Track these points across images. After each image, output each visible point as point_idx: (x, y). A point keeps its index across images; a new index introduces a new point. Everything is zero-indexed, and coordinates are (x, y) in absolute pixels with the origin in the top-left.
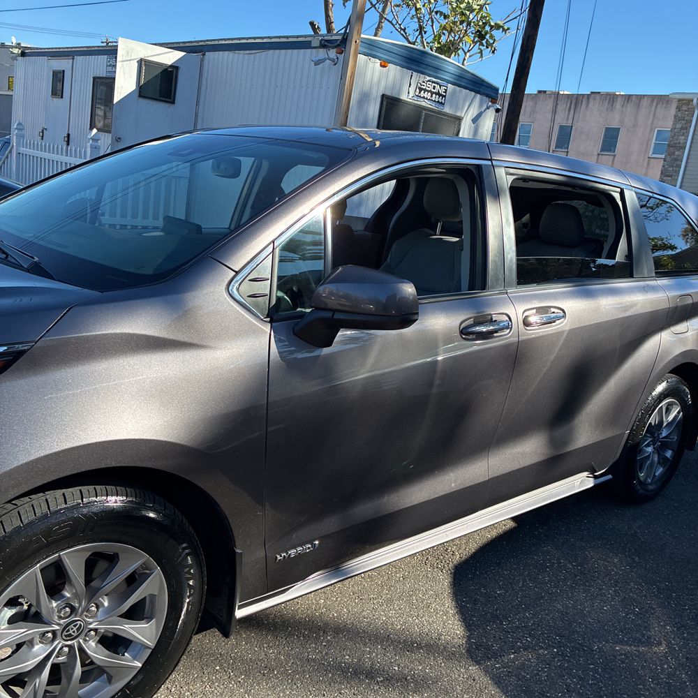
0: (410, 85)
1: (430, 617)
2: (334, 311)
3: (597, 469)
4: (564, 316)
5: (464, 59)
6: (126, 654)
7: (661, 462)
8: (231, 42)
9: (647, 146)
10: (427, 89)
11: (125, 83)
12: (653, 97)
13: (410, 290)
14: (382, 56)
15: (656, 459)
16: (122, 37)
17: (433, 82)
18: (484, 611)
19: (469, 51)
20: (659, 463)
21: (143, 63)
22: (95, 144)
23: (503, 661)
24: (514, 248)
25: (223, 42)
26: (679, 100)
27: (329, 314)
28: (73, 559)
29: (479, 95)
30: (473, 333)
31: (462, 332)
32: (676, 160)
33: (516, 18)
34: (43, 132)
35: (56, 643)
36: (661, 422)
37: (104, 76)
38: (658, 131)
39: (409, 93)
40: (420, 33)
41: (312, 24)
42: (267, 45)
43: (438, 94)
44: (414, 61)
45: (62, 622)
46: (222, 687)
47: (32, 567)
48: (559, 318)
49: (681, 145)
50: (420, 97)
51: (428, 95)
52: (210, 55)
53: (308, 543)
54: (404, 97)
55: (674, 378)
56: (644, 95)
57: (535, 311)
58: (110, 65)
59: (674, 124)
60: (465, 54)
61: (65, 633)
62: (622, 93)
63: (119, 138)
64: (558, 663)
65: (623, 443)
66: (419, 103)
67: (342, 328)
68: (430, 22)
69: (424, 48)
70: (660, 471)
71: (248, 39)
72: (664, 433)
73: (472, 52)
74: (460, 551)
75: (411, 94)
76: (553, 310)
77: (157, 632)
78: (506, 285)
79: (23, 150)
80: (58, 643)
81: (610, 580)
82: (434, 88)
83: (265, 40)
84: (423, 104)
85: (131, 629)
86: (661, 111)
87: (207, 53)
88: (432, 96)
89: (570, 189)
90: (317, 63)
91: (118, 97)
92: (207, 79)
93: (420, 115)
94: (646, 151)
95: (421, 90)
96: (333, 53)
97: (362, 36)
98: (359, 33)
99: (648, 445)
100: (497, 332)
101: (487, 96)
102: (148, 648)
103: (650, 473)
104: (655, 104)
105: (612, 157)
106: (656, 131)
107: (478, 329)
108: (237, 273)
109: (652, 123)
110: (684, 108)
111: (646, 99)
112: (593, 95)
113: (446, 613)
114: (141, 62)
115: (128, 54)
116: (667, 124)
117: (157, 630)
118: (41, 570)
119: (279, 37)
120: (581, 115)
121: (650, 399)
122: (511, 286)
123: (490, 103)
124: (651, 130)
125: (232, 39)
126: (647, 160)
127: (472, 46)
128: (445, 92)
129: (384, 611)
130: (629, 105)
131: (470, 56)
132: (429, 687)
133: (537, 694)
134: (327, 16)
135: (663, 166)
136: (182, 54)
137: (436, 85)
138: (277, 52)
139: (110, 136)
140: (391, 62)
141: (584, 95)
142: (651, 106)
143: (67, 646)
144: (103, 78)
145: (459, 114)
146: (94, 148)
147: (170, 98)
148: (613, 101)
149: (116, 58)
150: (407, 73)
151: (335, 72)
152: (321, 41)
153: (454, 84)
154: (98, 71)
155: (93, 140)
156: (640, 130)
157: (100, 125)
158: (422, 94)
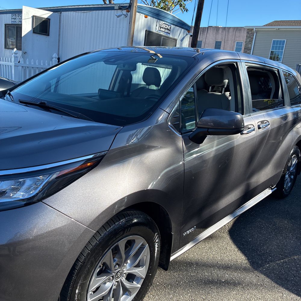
0: (157, 25)
1: (229, 253)
2: (208, 128)
3: (273, 186)
4: (269, 124)
6: (134, 282)
8: (74, 7)
9: (233, 48)
10: (163, 27)
11: (27, 27)
12: (234, 28)
14: (145, 13)
15: (289, 179)
16: (24, 6)
17: (166, 24)
18: (248, 248)
20: (290, 181)
21: (34, 17)
22: (16, 55)
23: (265, 268)
24: (251, 97)
25: (70, 7)
26: (248, 29)
27: (206, 130)
28: (122, 244)
29: (183, 29)
30: (244, 134)
35: (113, 281)
36: (291, 165)
37: (10, 23)
39: (156, 29)
40: (153, 2)
42: (92, 9)
43: (167, 29)
44: (157, 15)
45: (116, 271)
46: (163, 291)
47: (109, 250)
49: (250, 48)
50: (161, 31)
51: (163, 30)
52: (64, 13)
53: (192, 227)
54: (154, 31)
55: (296, 147)
56: (230, 27)
57: (260, 122)
58: (13, 18)
59: (246, 39)
60: (171, 11)
61: (116, 276)
62: (221, 27)
63: (26, 52)
64: (285, 266)
65: (281, 174)
66: (160, 33)
70: (290, 184)
71: (82, 6)
72: (291, 169)
75: (157, 30)
76: (265, 122)
77: (146, 271)
78: (250, 112)
81: (288, 230)
82: (166, 27)
83: (91, 6)
84: (162, 34)
85: (137, 272)
86: (238, 34)
87: (62, 12)
88: (165, 30)
90: (118, 17)
91: (24, 33)
92: (63, 24)
93: (161, 39)
95: (161, 27)
96: (124, 12)
97: (138, 4)
98: (136, 3)
101: (186, 30)
102: (142, 278)
104: (235, 31)
106: (236, 42)
108: (169, 114)
109: (234, 39)
110: (250, 33)
111: (231, 29)
112: (210, 28)
113: (234, 250)
115: (27, 13)
116: (241, 39)
118: (112, 250)
119: (98, 5)
120: (205, 36)
121: (290, 155)
123: (188, 33)
124: (234, 42)
125: (74, 6)
128: (170, 28)
129: (210, 252)
130: (225, 32)
132: (243, 282)
133: (284, 279)
136: (51, 13)
137: (166, 25)
138: (97, 11)
139: (21, 52)
140: (148, 16)
141: (206, 28)
142: (234, 31)
143: (117, 282)
144: (10, 24)
145: (176, 38)
146: (16, 57)
147: (47, 33)
148: (218, 30)
149: (16, 15)
150: (155, 20)
151: (127, 20)
152: (119, 6)
153: (173, 25)
154: (7, 22)
155: (15, 53)
156: (230, 42)
157: (11, 47)
158: (161, 29)
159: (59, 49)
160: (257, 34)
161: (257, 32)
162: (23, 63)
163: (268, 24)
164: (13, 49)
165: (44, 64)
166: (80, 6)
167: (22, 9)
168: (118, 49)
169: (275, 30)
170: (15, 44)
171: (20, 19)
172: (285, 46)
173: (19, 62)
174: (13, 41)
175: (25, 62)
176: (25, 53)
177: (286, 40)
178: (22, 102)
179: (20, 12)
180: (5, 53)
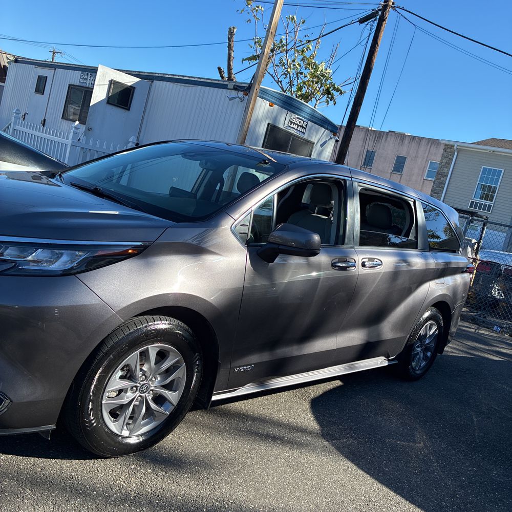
0: (286, 119)
1: (301, 420)
2: (279, 245)
3: (390, 355)
4: (381, 265)
5: (316, 104)
7: (425, 358)
9: (423, 170)
10: (296, 122)
11: (99, 94)
12: (429, 140)
13: (317, 238)
14: (270, 99)
15: (422, 355)
16: (101, 64)
17: (300, 119)
18: (329, 420)
19: (319, 99)
20: (423, 359)
21: (113, 82)
22: (76, 130)
23: (340, 442)
24: (359, 225)
25: (167, 76)
26: (446, 145)
27: (277, 246)
28: (153, 350)
29: (326, 130)
30: (338, 266)
31: (332, 265)
32: (442, 183)
33: (350, 83)
34: (25, 115)
35: (137, 393)
36: (426, 334)
37: (78, 84)
38: (431, 162)
39: (284, 124)
40: (290, 85)
41: (219, 69)
43: (302, 126)
44: (288, 104)
45: (141, 383)
47: (136, 351)
48: (379, 265)
49: (445, 174)
51: (295, 127)
52: (157, 83)
53: (249, 365)
54: (281, 126)
55: (434, 310)
56: (423, 138)
57: (367, 259)
58: (83, 78)
59: (441, 160)
60: (317, 101)
61: (141, 389)
62: (409, 134)
64: (368, 445)
65: (405, 342)
66: (289, 131)
67: (281, 253)
68: (296, 79)
69: (292, 95)
70: (423, 364)
71: (184, 76)
72: (427, 342)
73: (321, 101)
74: (314, 393)
75: (286, 125)
76: (376, 260)
78: (354, 244)
79: (17, 127)
80: (138, 394)
81: (395, 414)
82: (300, 122)
83: (196, 79)
84: (292, 132)
85: (168, 394)
86: (433, 150)
87: (155, 81)
88: (298, 128)
89: (388, 197)
90: (230, 99)
91: (93, 101)
93: (290, 139)
94: (422, 175)
95: (292, 123)
96: (241, 94)
97: (261, 86)
98: (259, 84)
99: (418, 347)
100: (349, 267)
101: (330, 131)
102: (173, 405)
103: (418, 364)
104: (430, 144)
105: (400, 176)
107: (340, 264)
108: (235, 220)
109: (427, 157)
110: (448, 150)
111: (424, 140)
112: (390, 133)
113: (309, 419)
114: (111, 82)
115: (103, 76)
116: (437, 159)
117: (179, 397)
118: (140, 353)
119: (206, 79)
120: (382, 144)
121: (421, 319)
122: (356, 245)
123: (332, 136)
124: (426, 161)
125: (173, 75)
126: (422, 180)
127: (321, 96)
128: (306, 126)
129: (277, 415)
130: (413, 143)
131: (320, 103)
133: (358, 456)
134: (229, 65)
135: (433, 186)
136: (138, 80)
138: (204, 87)
139: (84, 126)
140: (275, 104)
141: (384, 132)
142: (428, 145)
143: (140, 396)
144: (76, 86)
145: (313, 140)
146: (75, 133)
147: (127, 106)
148: (403, 138)
149: (88, 74)
150: (285, 111)
151: (242, 106)
152: (234, 85)
153: (311, 121)
154: (73, 81)
155: (76, 128)
156: (419, 161)
157: (71, 117)
158: (292, 126)
159: (140, 131)
160: (459, 155)
161: (459, 151)
162: (84, 143)
163: (480, 142)
164: (75, 121)
165: (108, 147)
166: (181, 76)
167: (98, 67)
168: (227, 144)
169: (488, 151)
170: (79, 113)
171: (92, 80)
172: (501, 178)
173: (79, 140)
174: (76, 108)
175: (87, 142)
176: (90, 129)
177: (503, 170)
178: (73, 185)
179: (94, 71)
180: (61, 124)
